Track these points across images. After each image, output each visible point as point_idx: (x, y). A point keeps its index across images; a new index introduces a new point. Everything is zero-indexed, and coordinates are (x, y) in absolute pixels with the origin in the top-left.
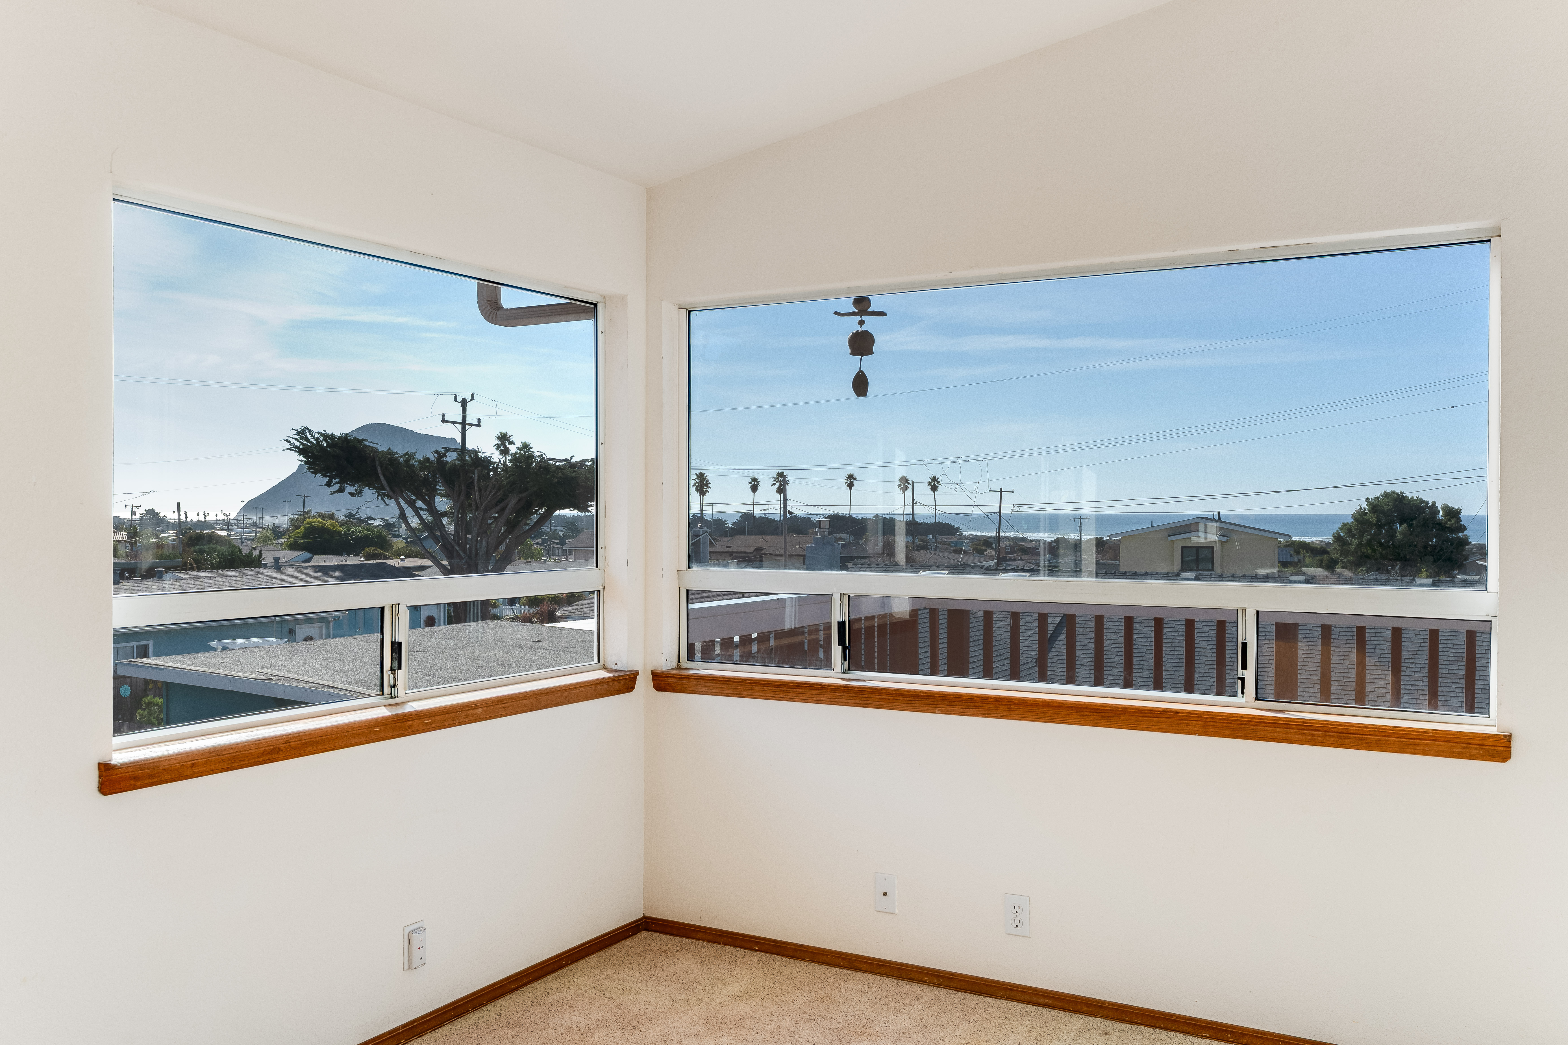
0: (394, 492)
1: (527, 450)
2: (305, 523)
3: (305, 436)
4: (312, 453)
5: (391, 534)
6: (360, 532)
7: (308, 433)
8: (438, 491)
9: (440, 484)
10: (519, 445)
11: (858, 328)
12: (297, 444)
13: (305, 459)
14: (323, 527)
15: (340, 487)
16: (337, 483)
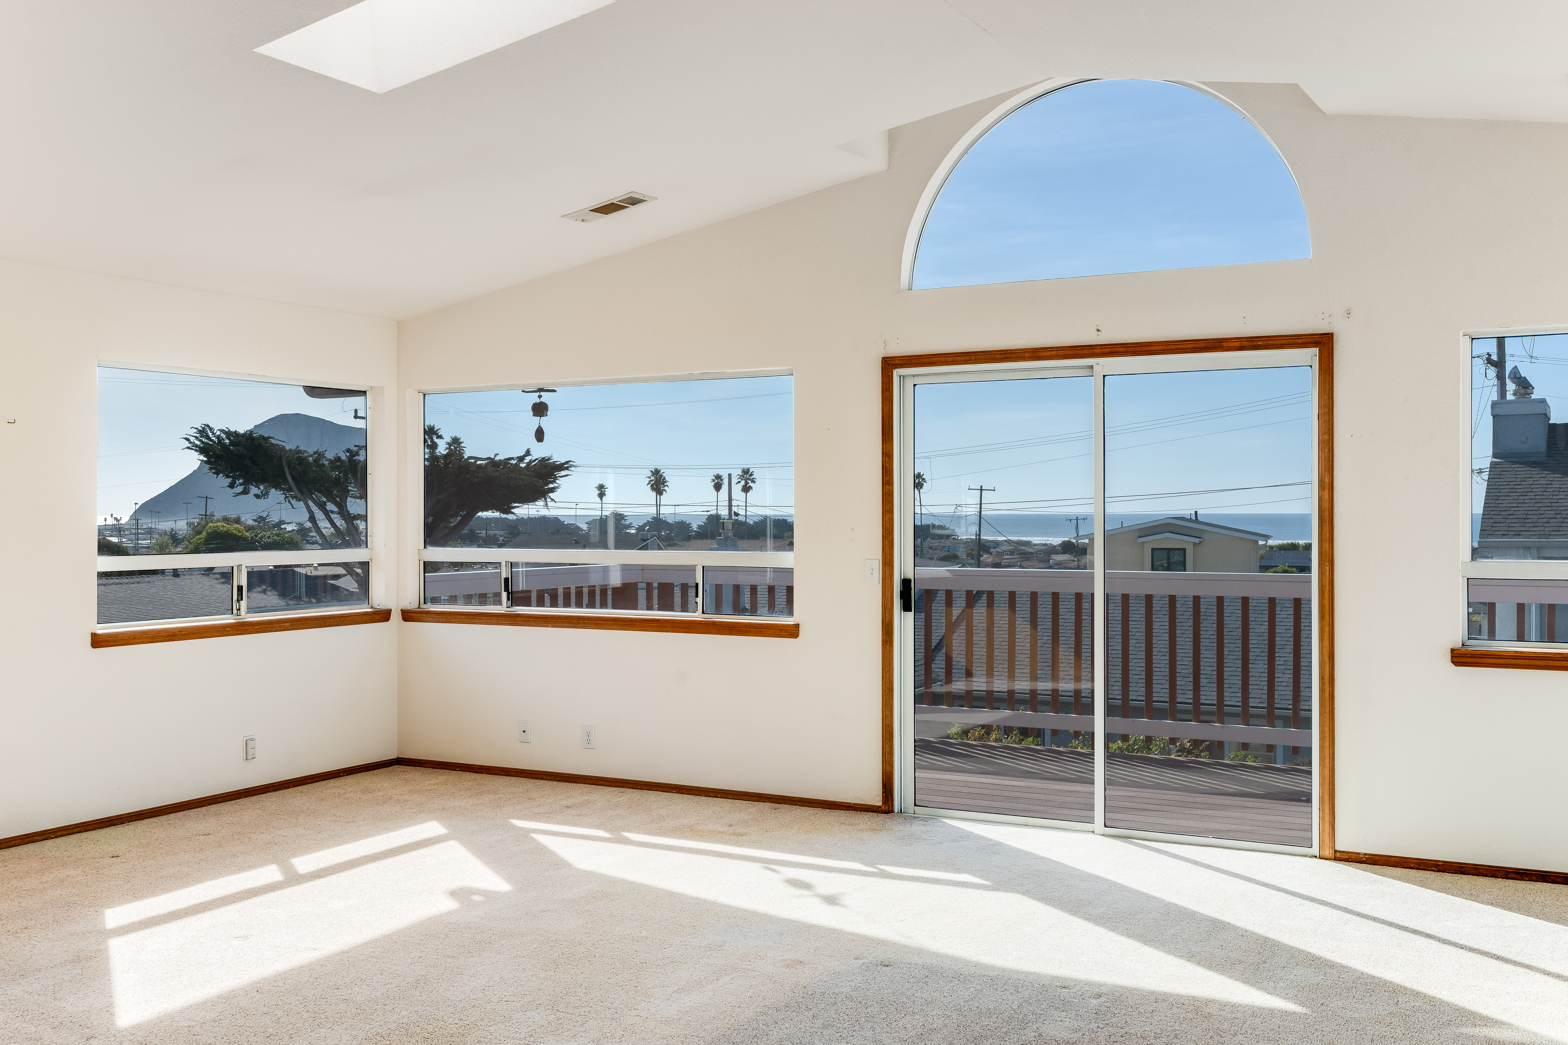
0: (302, 493)
1: (458, 445)
2: (207, 527)
3: (206, 434)
4: (214, 453)
5: (305, 539)
6: (269, 537)
7: (209, 431)
8: (351, 493)
9: (353, 485)
10: (449, 440)
11: (538, 401)
12: (198, 443)
13: (205, 459)
14: (227, 532)
15: (245, 489)
16: (241, 484)
